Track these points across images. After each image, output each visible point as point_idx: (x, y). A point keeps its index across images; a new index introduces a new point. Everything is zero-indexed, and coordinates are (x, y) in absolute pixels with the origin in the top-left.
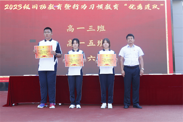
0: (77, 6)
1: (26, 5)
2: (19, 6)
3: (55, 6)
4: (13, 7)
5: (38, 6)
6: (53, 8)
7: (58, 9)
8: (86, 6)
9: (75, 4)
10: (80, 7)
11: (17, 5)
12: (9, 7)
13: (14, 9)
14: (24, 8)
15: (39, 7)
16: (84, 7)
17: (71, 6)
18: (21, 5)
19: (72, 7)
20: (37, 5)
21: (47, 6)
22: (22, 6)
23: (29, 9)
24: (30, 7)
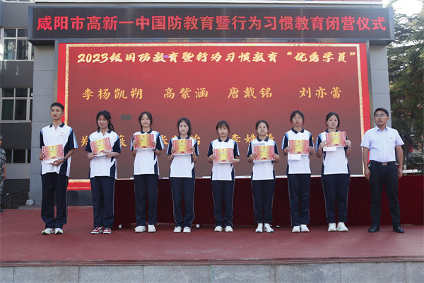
0: (205, 55)
1: (114, 54)
2: (102, 55)
3: (166, 57)
4: (93, 59)
5: (136, 56)
6: (162, 60)
7: (171, 61)
8: (220, 57)
9: (201, 53)
10: (209, 58)
11: (98, 55)
12: (85, 59)
13: (94, 61)
14: (112, 59)
15: (137, 59)
16: (216, 57)
17: (193, 56)
18: (107, 55)
19: (195, 57)
20: (134, 54)
21: (152, 56)
22: (109, 57)
23: (121, 61)
24: (123, 57)
